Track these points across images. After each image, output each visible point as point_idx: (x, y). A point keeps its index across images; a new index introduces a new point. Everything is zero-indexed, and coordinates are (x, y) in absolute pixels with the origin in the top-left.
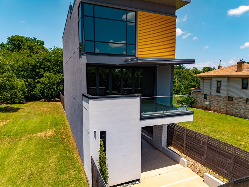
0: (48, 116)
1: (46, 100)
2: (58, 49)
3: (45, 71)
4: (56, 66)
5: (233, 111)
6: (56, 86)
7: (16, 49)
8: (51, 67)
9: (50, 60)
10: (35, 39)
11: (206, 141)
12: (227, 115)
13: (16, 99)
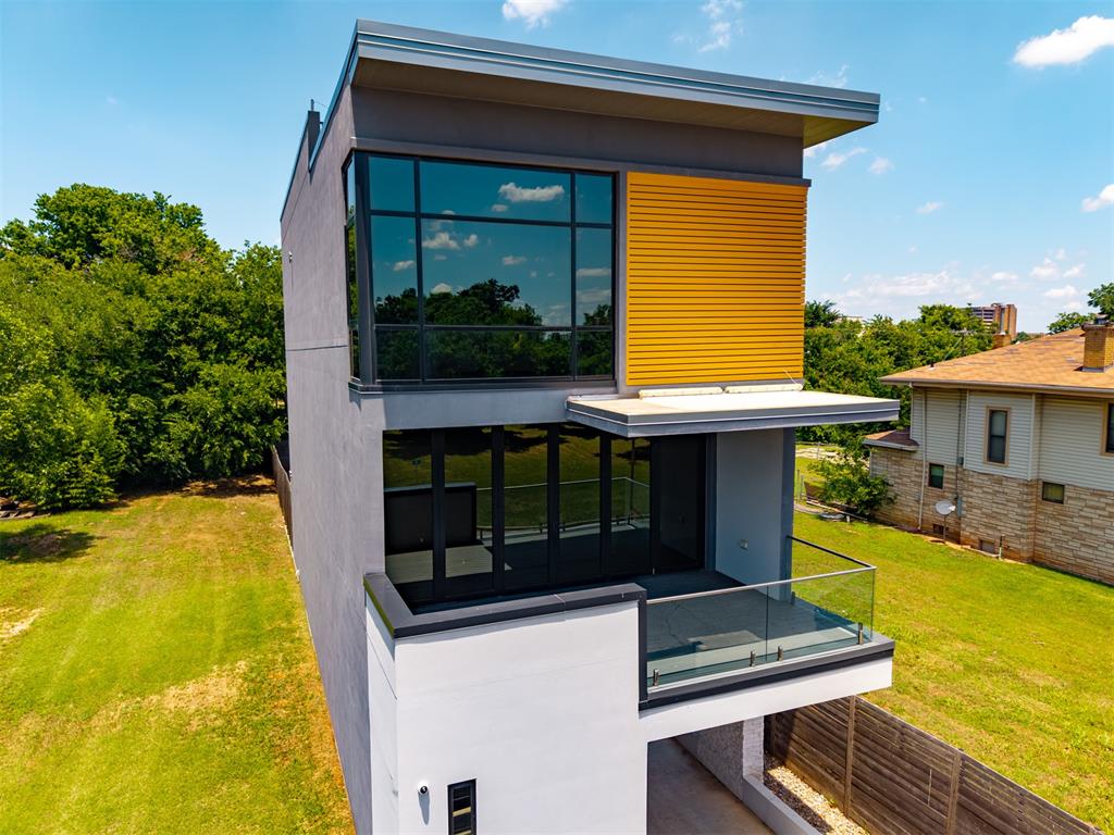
0: (218, 583)
1: (212, 486)
2: (264, 254)
3: (204, 357)
4: (253, 333)
5: (1064, 552)
6: (254, 425)
7: (78, 249)
8: (232, 337)
9: (230, 303)
10: (160, 201)
11: (954, 776)
12: (1037, 569)
13: (75, 491)
